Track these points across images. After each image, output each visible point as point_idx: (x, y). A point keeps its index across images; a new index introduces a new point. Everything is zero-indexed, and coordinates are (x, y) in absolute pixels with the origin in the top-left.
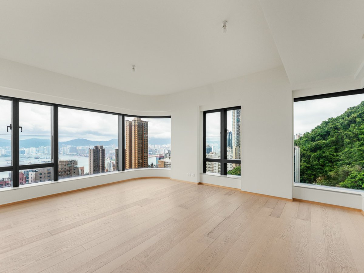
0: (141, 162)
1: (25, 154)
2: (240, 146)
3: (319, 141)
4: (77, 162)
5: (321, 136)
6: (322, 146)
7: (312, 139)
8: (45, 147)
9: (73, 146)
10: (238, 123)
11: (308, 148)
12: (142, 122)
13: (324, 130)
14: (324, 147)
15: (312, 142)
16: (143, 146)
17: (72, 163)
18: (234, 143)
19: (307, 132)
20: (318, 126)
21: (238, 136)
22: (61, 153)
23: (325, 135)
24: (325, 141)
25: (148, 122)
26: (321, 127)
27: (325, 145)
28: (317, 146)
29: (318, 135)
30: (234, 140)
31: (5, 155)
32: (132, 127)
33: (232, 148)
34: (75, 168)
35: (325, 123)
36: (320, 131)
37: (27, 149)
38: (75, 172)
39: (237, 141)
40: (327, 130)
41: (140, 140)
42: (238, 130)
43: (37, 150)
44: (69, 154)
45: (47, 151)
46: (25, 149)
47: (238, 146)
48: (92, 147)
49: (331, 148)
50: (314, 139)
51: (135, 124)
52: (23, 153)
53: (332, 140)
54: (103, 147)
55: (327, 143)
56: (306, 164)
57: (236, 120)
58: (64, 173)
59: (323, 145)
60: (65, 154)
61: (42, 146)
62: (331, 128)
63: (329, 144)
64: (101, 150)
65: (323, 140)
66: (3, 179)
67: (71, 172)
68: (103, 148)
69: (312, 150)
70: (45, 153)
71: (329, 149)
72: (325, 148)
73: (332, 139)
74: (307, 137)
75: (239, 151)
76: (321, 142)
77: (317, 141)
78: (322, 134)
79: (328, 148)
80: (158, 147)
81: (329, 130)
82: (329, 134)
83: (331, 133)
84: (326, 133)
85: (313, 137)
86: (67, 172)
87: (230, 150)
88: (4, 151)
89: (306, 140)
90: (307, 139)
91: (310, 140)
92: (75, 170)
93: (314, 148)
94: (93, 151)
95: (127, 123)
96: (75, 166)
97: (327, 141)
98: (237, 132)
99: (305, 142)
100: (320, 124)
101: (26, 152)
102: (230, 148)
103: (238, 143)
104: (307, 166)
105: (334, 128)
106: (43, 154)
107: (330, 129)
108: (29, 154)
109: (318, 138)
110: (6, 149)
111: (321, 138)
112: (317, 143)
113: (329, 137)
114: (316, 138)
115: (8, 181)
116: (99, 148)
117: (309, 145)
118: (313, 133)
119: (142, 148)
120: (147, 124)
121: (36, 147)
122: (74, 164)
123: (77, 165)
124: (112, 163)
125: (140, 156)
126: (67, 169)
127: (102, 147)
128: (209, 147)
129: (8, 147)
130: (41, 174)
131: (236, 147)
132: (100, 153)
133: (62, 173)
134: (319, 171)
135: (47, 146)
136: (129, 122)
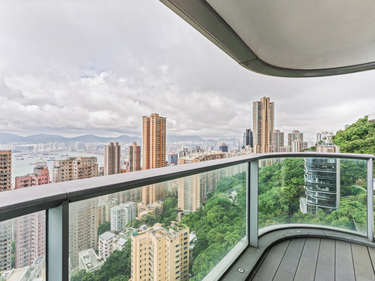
0: (158, 160)
1: (33, 150)
2: (261, 144)
3: (356, 141)
4: (97, 159)
5: (358, 135)
6: (359, 146)
7: (347, 138)
8: (53, 143)
9: (81, 143)
10: (259, 120)
11: (344, 148)
12: (160, 119)
13: (361, 128)
14: (362, 146)
15: (348, 142)
16: (160, 143)
17: (92, 160)
18: (255, 141)
19: (340, 131)
20: (354, 124)
21: (259, 133)
22: (70, 149)
23: (363, 134)
24: (362, 141)
25: (165, 118)
26: (358, 126)
27: (363, 145)
28: (354, 146)
29: (355, 134)
30: (255, 138)
31: (14, 150)
32: (150, 123)
33: (252, 146)
34: (95, 165)
35: (362, 120)
36: (356, 129)
37: (35, 145)
38: (94, 169)
39: (259, 139)
40: (365, 128)
41: (158, 137)
42: (259, 127)
43: (45, 146)
44: (78, 150)
45: (55, 147)
46: (33, 145)
47: (259, 144)
48: (108, 144)
49: (370, 148)
50: (349, 138)
51: (153, 121)
52: (32, 148)
53: (371, 140)
54: (119, 143)
55: (366, 143)
56: (343, 165)
57: (257, 117)
58: (85, 169)
59: (361, 144)
60: (73, 150)
61: (50, 142)
62: (370, 126)
63: (368, 143)
64: (116, 147)
65: (361, 139)
66: (29, 174)
67: (91, 169)
68: (119, 145)
69: (349, 150)
70: (53, 149)
71: (368, 149)
72: (363, 148)
73: (371, 138)
74: (341, 136)
75: (260, 150)
76: (359, 141)
77: (353, 140)
78: (360, 133)
79: (366, 148)
80: (169, 144)
81: (367, 129)
82: (367, 133)
83: (369, 132)
84: (364, 131)
85: (348, 136)
86: (88, 169)
87: (251, 149)
88: (12, 147)
89: (341, 139)
90: (341, 137)
91: (345, 139)
92: (94, 167)
93: (350, 147)
94: (109, 147)
95: (145, 119)
96: (95, 163)
97: (366, 141)
98: (259, 129)
99: (340, 141)
100: (356, 121)
101: (34, 148)
102: (250, 146)
103: (259, 141)
104: (345, 167)
105: (373, 127)
106: (51, 150)
107: (368, 127)
108: (38, 150)
109: (355, 137)
110: (15, 145)
111: (358, 137)
112: (354, 142)
113: (368, 135)
114: (351, 137)
115: (34, 177)
116: (115, 145)
117: (345, 145)
118: (349, 131)
119: (159, 145)
120: (165, 120)
121: (44, 143)
122: (94, 160)
123: (97, 162)
124: (123, 160)
125: (158, 154)
126: (87, 166)
127: (117, 143)
128: (225, 145)
129: (16, 142)
130: (63, 171)
131: (257, 145)
132: (116, 150)
133: (83, 170)
134: (357, 172)
135: (56, 142)
136: (146, 118)
